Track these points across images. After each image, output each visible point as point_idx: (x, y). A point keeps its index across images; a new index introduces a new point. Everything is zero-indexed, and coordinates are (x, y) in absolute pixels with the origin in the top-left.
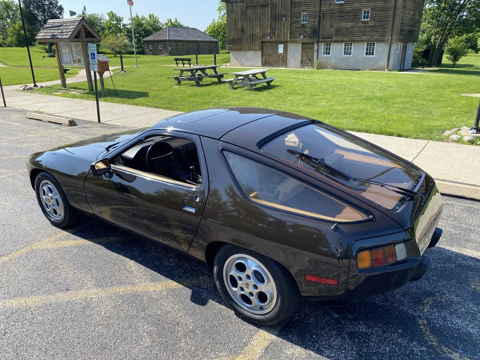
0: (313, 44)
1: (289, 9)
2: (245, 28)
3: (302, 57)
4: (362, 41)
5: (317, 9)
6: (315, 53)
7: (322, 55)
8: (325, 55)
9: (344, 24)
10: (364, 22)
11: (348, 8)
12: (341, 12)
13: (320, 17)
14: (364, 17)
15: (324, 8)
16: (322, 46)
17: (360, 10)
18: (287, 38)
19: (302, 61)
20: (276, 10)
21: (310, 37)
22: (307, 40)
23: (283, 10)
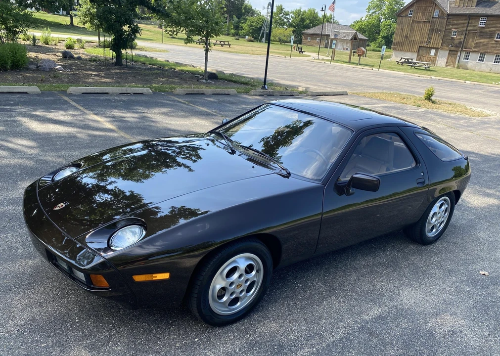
0: (457, 51)
1: (445, 27)
2: (408, 35)
3: (448, 60)
4: (493, 53)
5: (465, 28)
6: (458, 58)
7: (463, 60)
8: (465, 60)
9: (482, 41)
10: (496, 41)
11: (487, 30)
12: (481, 32)
13: (466, 34)
14: (497, 37)
15: (469, 28)
16: (464, 54)
17: (494, 32)
18: (438, 46)
19: (447, 63)
20: (434, 26)
21: (456, 46)
22: (453, 49)
23: (439, 26)
